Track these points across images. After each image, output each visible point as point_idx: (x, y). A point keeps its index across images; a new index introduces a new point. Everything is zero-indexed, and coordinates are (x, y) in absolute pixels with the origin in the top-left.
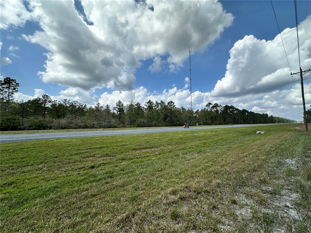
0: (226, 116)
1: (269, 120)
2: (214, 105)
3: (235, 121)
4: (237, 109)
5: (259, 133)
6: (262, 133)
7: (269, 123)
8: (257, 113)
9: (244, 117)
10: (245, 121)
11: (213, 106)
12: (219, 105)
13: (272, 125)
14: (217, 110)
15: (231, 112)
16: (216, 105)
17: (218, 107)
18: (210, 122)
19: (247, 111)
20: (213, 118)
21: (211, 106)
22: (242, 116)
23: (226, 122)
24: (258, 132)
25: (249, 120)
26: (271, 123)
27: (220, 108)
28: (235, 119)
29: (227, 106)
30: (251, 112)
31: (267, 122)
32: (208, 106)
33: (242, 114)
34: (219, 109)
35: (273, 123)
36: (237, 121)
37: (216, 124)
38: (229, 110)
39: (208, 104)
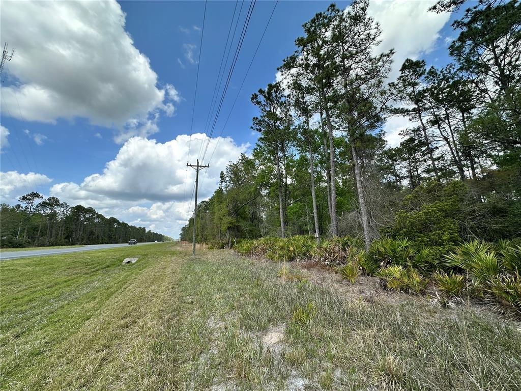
0: (73, 227)
1: (146, 237)
2: (48, 200)
3: (92, 239)
4: (100, 216)
5: (129, 262)
6: (134, 261)
7: (145, 241)
8: (132, 226)
9: (110, 231)
10: (111, 238)
11: (44, 203)
12: (61, 202)
13: (148, 245)
14: (55, 212)
15: (88, 219)
16: (53, 202)
17: (58, 205)
18: (25, 239)
19: (118, 222)
20: (37, 231)
21: (37, 201)
22: (107, 229)
23: (70, 240)
24: (127, 260)
25: (118, 237)
26: (148, 242)
27: (62, 209)
28: (92, 233)
29: (79, 208)
30: (123, 223)
31: (143, 239)
32: (30, 200)
33: (108, 226)
34: (58, 210)
35: (150, 241)
36: (95, 238)
37: (43, 245)
38: (84, 216)
39: (28, 195)
